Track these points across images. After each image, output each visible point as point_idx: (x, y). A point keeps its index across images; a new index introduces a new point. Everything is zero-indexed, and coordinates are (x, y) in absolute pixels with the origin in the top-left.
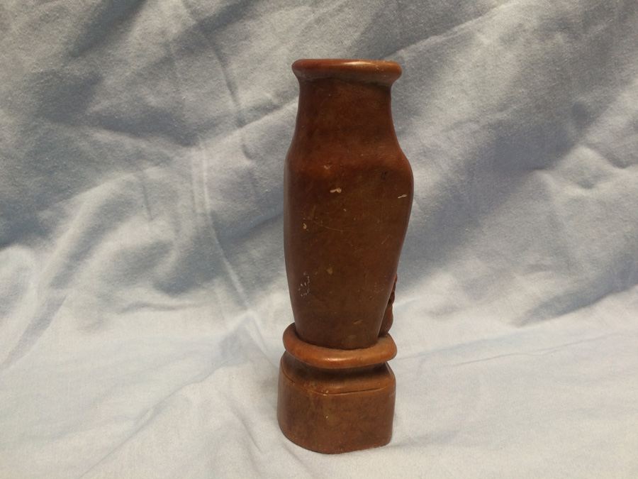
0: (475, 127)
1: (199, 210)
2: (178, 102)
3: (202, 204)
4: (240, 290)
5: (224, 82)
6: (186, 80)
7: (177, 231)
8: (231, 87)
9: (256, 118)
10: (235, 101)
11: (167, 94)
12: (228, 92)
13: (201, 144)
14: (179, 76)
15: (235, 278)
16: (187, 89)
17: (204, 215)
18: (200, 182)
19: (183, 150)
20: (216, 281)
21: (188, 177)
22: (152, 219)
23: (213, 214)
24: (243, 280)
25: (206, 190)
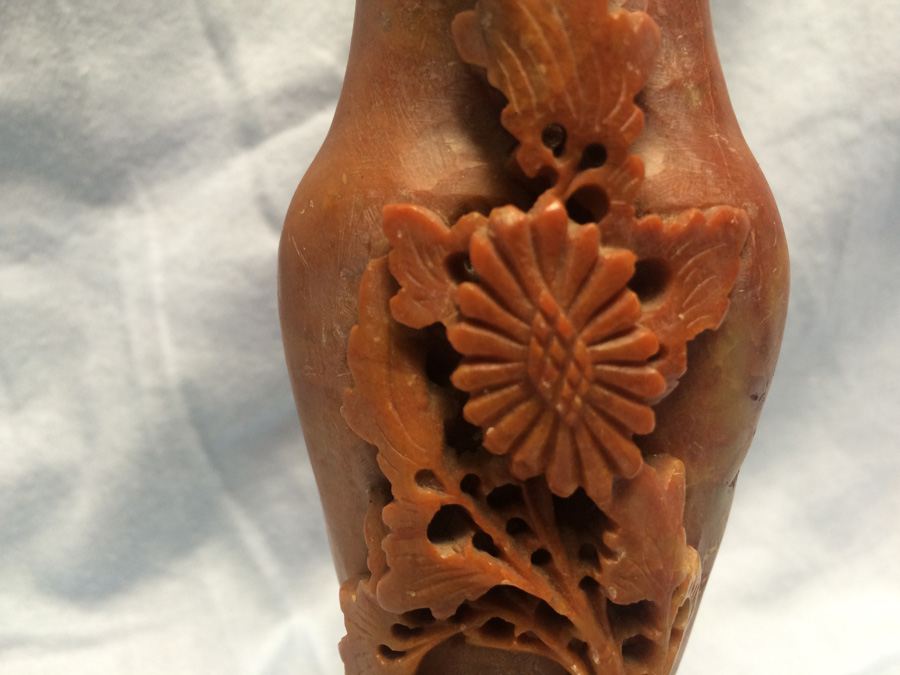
0: (849, 129)
1: (147, 380)
2: (66, 85)
3: (155, 361)
4: (270, 568)
5: (196, 25)
6: (86, 21)
7: (89, 437)
8: (218, 37)
9: (293, 119)
10: (231, 74)
11: (35, 62)
12: (209, 52)
13: (142, 198)
14: (67, 9)
15: (254, 540)
16: (92, 48)
17: (162, 392)
18: (147, 303)
19: (93, 217)
20: (207, 553)
21: (109, 289)
22: (16, 407)
23: (189, 389)
24: (277, 545)
25: (162, 321)
